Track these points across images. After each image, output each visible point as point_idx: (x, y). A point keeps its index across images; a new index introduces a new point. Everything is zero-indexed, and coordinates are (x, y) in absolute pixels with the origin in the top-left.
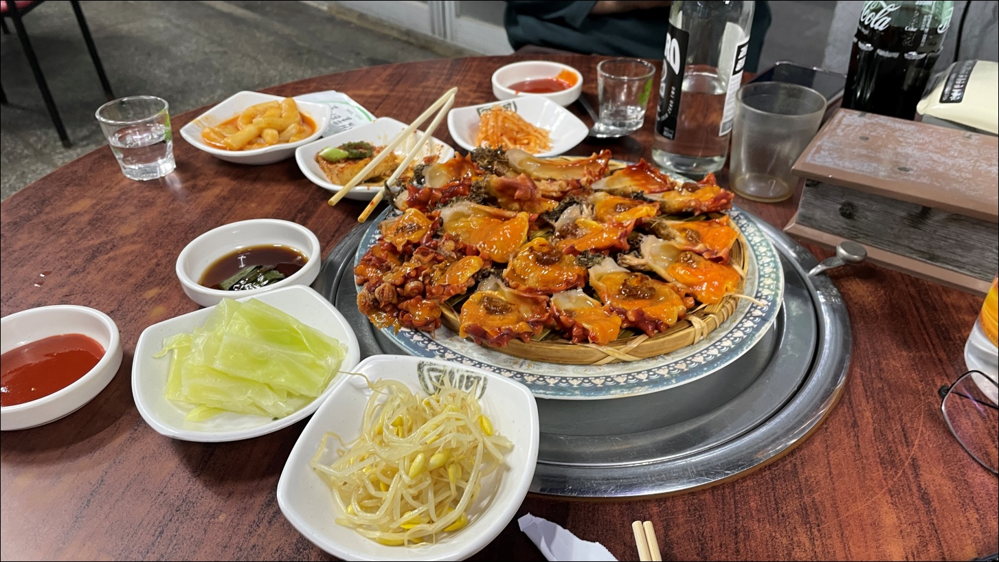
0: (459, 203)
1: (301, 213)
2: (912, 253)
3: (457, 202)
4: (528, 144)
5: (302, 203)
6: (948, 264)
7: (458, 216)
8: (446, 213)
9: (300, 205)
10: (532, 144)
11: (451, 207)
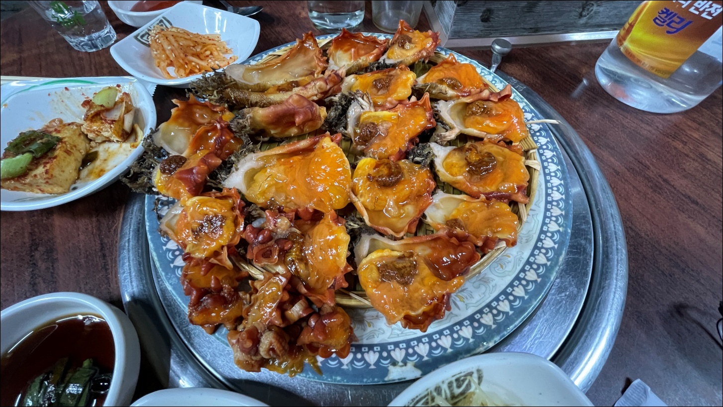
0: (242, 161)
1: (36, 249)
2: (524, 32)
3: (238, 161)
4: (211, 54)
5: (26, 235)
6: (545, 31)
7: (251, 177)
8: (235, 181)
9: (27, 240)
10: (215, 53)
11: (237, 169)
